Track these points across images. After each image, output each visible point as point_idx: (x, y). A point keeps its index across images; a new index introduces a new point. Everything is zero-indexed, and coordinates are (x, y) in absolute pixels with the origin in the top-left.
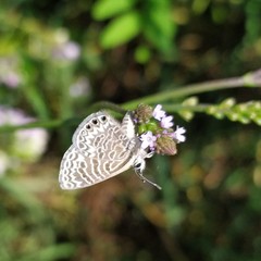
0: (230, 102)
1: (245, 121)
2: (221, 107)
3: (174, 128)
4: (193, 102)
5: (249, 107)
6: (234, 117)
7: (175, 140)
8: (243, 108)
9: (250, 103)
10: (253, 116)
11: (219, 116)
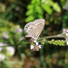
0: (53, 40)
1: (57, 45)
2: (51, 41)
3: (39, 45)
4: (45, 40)
5: (57, 41)
6: (54, 44)
7: (39, 48)
8: (56, 41)
9: (58, 40)
10: (58, 43)
11: (51, 43)
